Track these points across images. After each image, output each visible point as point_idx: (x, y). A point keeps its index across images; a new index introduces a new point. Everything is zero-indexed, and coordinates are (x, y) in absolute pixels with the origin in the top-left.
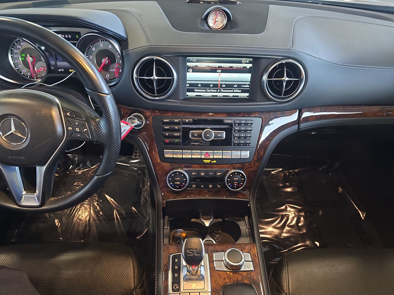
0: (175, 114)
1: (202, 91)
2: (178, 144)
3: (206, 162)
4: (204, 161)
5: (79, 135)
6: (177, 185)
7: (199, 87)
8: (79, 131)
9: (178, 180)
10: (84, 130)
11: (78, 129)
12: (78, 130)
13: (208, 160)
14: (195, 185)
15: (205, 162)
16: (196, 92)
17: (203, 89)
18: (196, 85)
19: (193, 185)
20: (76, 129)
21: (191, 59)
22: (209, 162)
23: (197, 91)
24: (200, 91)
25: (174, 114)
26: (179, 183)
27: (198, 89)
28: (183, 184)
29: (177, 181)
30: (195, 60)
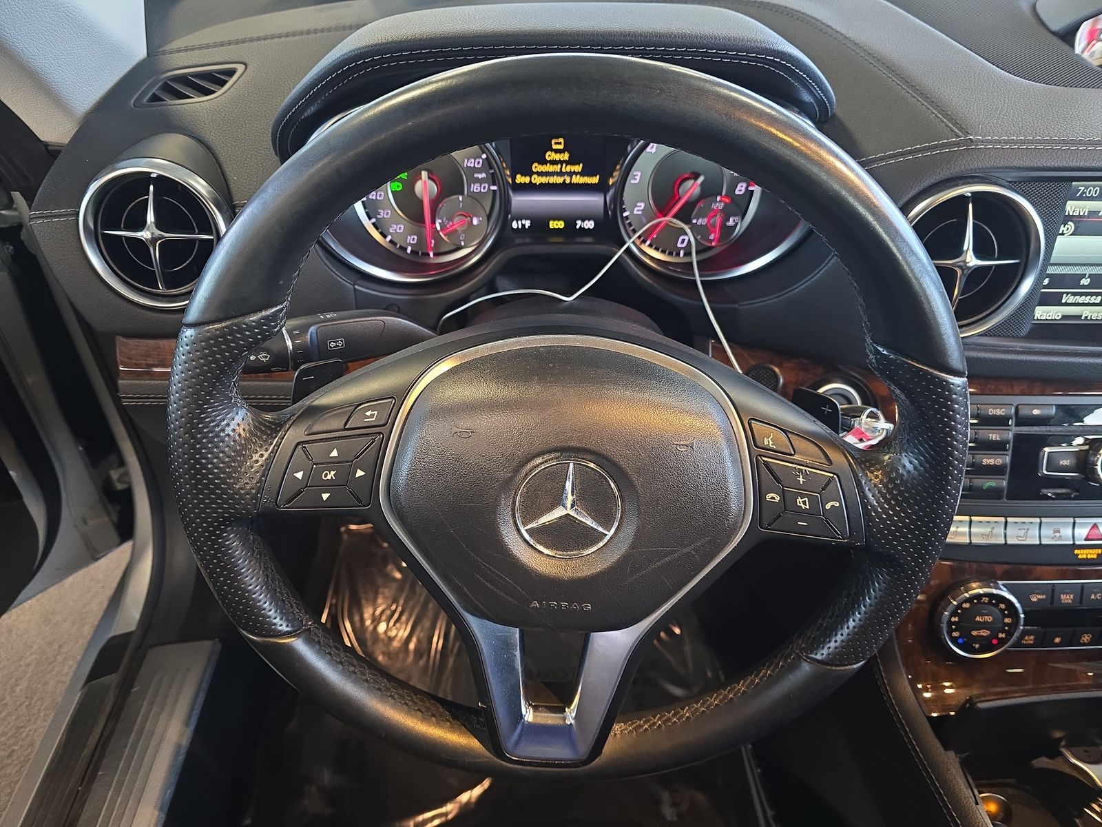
0: (993, 387)
1: (1087, 299)
2: (995, 494)
3: (1085, 556)
4: (1078, 555)
5: (806, 524)
6: (979, 639)
7: (1084, 287)
8: (808, 507)
9: (986, 623)
10: (828, 506)
11: (804, 503)
12: (803, 506)
13: (1091, 551)
14: (1032, 637)
15: (1080, 557)
16: (1066, 304)
17: (1092, 294)
18: (1072, 281)
19: (1026, 638)
20: (799, 500)
21: (1083, 188)
22: (1095, 557)
23: (1071, 299)
24: (1080, 299)
25: (989, 386)
26: (985, 633)
27: (1075, 294)
28: (1001, 635)
29: (984, 625)
30: (1093, 192)
